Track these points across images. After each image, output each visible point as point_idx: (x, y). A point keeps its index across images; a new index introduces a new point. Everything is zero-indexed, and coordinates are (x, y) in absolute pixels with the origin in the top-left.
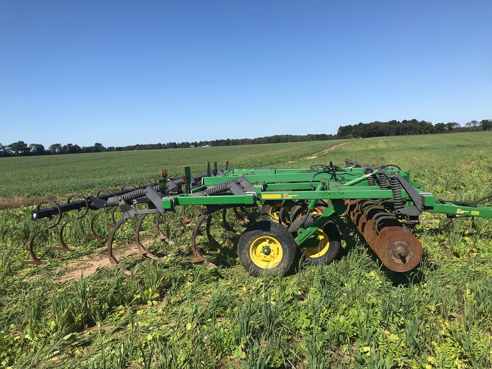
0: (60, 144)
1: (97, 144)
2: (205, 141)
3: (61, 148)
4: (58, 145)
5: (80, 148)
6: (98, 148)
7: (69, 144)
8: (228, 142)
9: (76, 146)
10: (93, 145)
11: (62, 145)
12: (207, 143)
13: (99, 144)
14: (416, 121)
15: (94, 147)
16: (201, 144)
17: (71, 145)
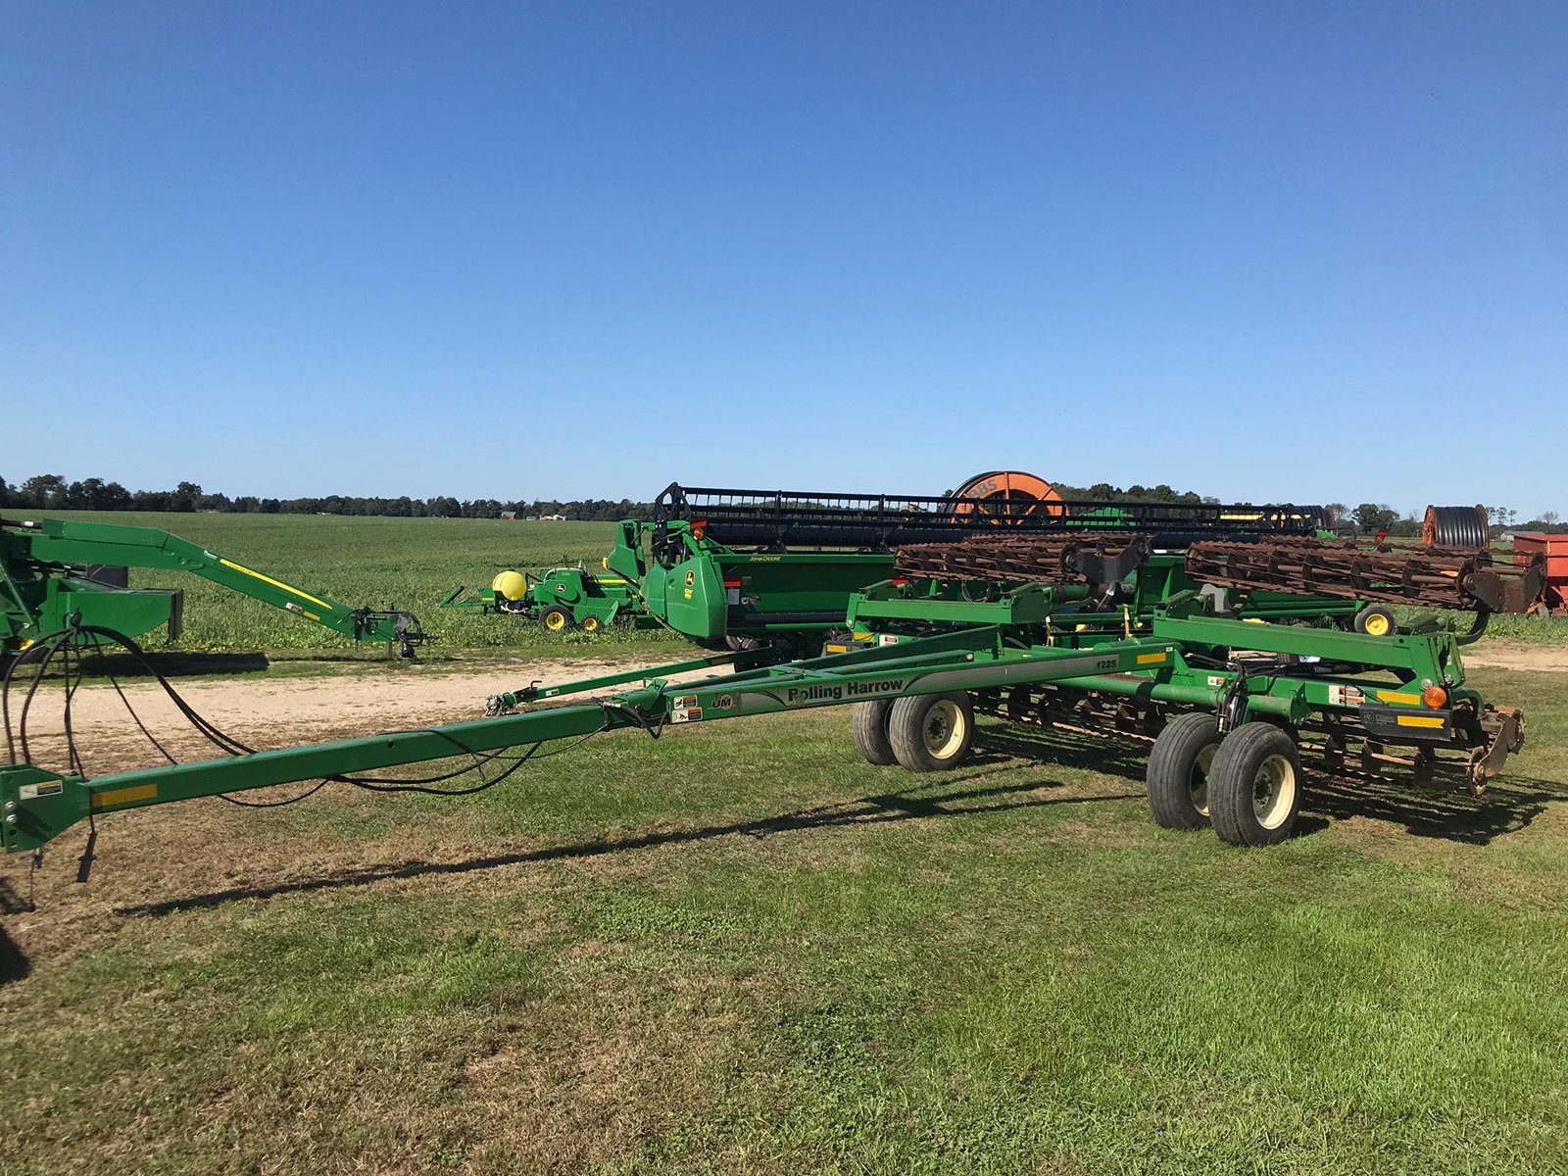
0: (60, 478)
1: (184, 486)
2: (550, 501)
3: (62, 489)
4: (51, 481)
5: (128, 494)
6: (187, 499)
7: (90, 480)
8: (625, 509)
9: (115, 489)
10: (171, 487)
11: (69, 482)
12: (556, 508)
13: (193, 486)
14: (1170, 492)
15: (174, 494)
16: (539, 509)
17: (97, 481)
